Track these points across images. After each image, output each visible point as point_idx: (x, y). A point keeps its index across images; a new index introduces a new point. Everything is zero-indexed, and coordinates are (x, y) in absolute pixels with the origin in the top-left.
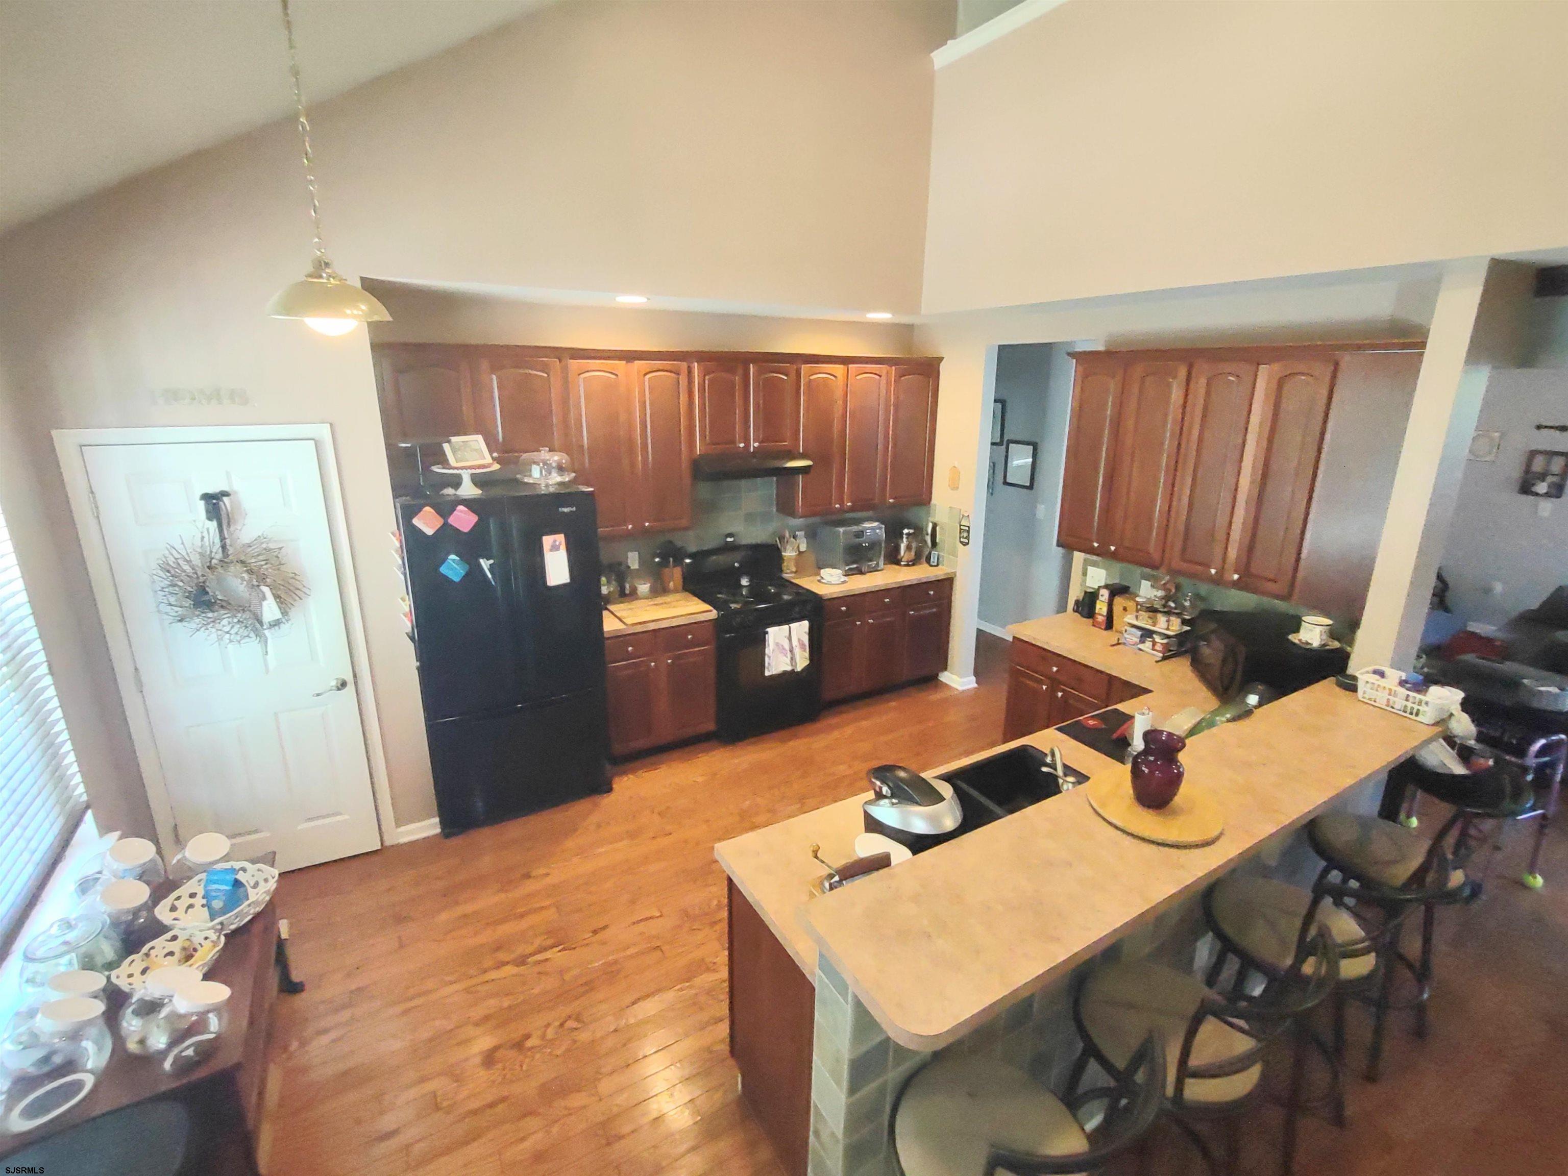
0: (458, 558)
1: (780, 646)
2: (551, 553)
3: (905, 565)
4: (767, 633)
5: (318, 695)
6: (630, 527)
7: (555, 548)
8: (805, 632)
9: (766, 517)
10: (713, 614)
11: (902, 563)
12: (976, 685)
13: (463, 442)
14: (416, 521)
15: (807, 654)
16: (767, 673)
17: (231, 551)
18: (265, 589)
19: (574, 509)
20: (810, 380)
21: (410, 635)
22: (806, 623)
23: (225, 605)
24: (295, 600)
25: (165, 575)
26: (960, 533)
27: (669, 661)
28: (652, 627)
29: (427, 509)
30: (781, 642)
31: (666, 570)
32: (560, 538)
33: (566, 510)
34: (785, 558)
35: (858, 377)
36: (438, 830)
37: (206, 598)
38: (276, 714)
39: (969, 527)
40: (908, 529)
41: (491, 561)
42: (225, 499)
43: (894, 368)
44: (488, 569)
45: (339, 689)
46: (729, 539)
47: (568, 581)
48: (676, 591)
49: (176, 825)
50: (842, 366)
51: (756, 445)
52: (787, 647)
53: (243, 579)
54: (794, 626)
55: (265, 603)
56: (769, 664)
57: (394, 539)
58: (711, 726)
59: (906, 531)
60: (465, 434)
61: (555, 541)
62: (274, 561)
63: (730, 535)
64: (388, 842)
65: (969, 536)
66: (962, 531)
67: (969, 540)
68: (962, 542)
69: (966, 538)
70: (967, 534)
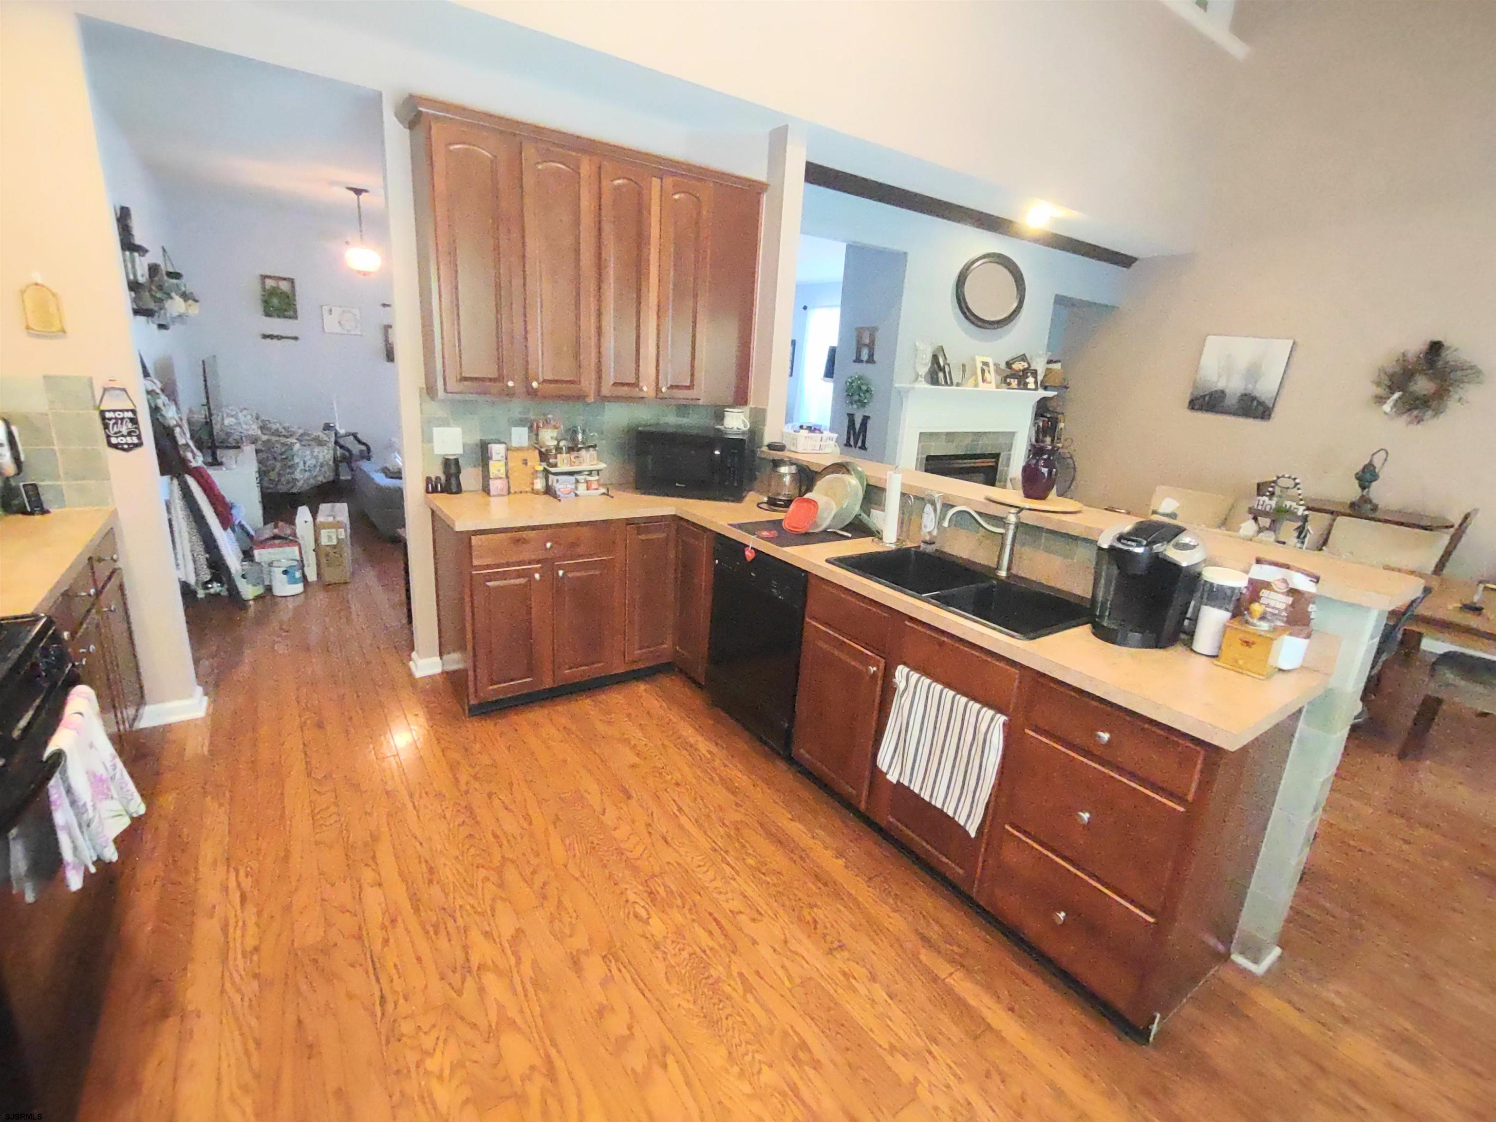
26: (106, 427)
65: (138, 428)
66: (111, 422)
67: (139, 437)
68: (119, 444)
69: (130, 434)
70: (130, 425)
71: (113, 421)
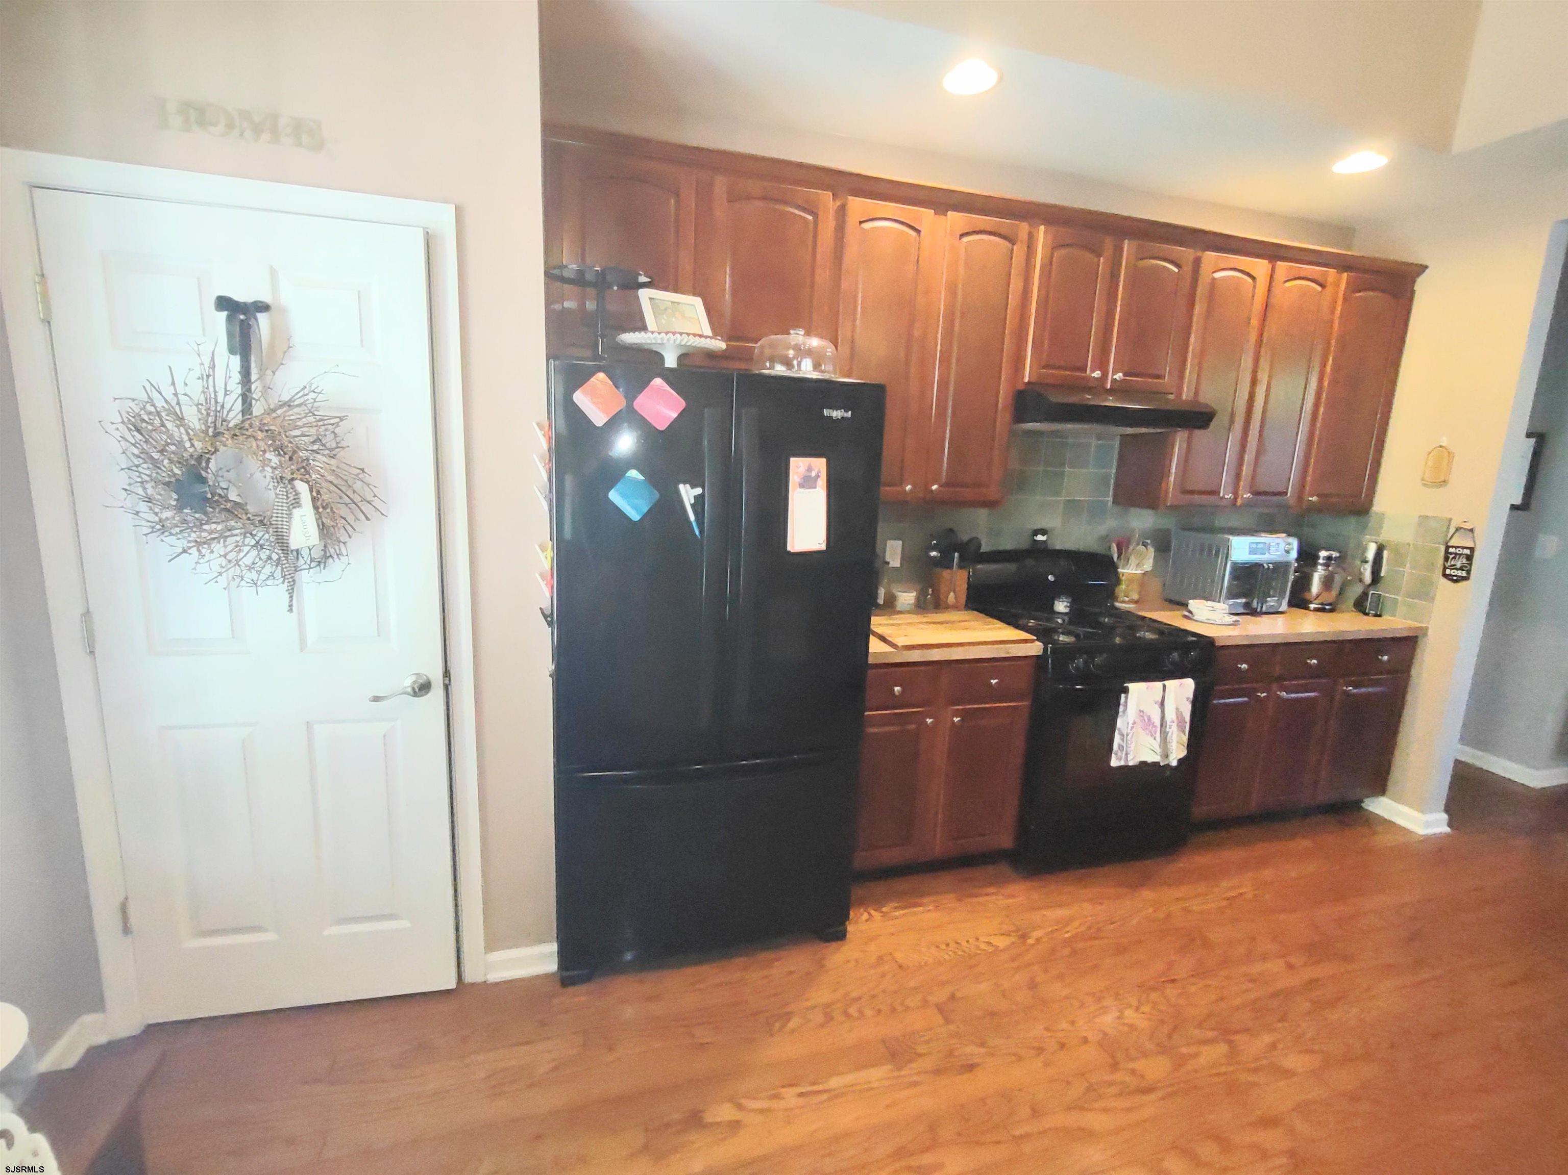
0: (642, 478)
1: (1146, 718)
2: (802, 490)
3: (1317, 610)
4: (1126, 691)
5: (376, 699)
6: (908, 487)
7: (808, 482)
8: (1188, 699)
9: (1096, 511)
10: (1035, 648)
11: (1312, 606)
12: (1447, 830)
13: (673, 302)
14: (580, 398)
15: (1185, 739)
16: (1114, 763)
17: (258, 409)
18: (302, 488)
19: (849, 414)
20: (1214, 279)
21: (548, 612)
22: (1188, 686)
23: (234, 510)
24: (357, 519)
25: (133, 436)
26: (1446, 559)
27: (956, 720)
28: (936, 655)
29: (601, 375)
30: (1148, 711)
31: (946, 574)
32: (820, 464)
33: (837, 414)
34: (1124, 578)
35: (1288, 284)
36: (552, 966)
37: (200, 488)
38: (309, 725)
39: (1472, 549)
40: (1327, 550)
41: (699, 491)
42: (262, 318)
43: (1345, 274)
44: (691, 505)
45: (415, 694)
46: (1040, 538)
47: (823, 547)
48: (955, 607)
49: (126, 899)
50: (1265, 262)
51: (1119, 376)
52: (1157, 721)
53: (265, 463)
54: (1171, 684)
55: (296, 512)
56: (1121, 747)
57: (540, 434)
58: (1006, 841)
59: (1323, 554)
60: (676, 291)
61: (810, 469)
62: (330, 442)
63: (1043, 532)
64: (470, 977)
65: (1470, 565)
66: (1451, 556)
67: (1469, 572)
68: (1450, 575)
69: (1461, 569)
70: (1465, 561)
71: (1453, 556)
